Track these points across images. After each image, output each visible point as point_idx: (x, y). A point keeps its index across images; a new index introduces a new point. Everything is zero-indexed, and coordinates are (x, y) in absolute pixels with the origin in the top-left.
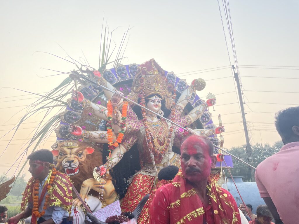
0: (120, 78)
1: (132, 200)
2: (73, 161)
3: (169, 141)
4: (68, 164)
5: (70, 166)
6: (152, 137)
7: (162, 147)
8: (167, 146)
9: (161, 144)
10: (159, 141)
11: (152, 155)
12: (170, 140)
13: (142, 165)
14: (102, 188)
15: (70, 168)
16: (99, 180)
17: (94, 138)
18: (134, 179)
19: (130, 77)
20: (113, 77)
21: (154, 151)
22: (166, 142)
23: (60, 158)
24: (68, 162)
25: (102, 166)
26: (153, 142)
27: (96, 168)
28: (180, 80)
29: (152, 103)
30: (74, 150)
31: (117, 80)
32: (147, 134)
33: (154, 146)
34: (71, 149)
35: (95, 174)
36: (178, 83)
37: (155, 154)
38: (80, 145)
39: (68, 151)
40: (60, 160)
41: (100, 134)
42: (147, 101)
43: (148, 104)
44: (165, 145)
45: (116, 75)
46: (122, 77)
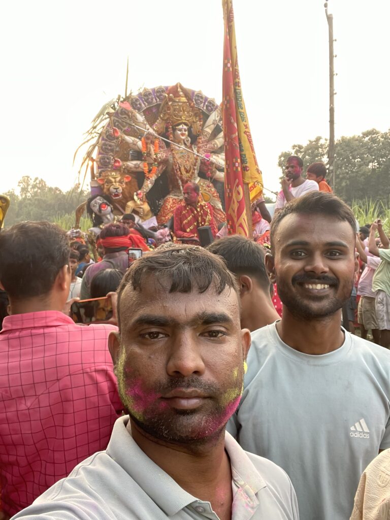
0: (146, 104)
1: (165, 217)
2: (118, 188)
3: (194, 169)
4: (115, 191)
5: (117, 191)
6: (179, 166)
7: (188, 174)
8: (193, 173)
9: (187, 172)
10: (185, 169)
11: (180, 182)
12: (195, 167)
13: (171, 189)
14: (141, 208)
15: (116, 193)
16: (139, 202)
17: (131, 168)
18: (165, 201)
19: (157, 102)
20: (140, 104)
21: (181, 178)
22: (192, 170)
23: (107, 186)
24: (115, 189)
25: (139, 192)
26: (180, 170)
27: (135, 193)
28: (209, 100)
29: (179, 132)
30: (118, 179)
31: (144, 106)
32: (175, 163)
33: (181, 174)
34: (115, 178)
35: (135, 198)
36: (206, 103)
37: (182, 181)
38: (121, 175)
39: (113, 180)
40: (108, 187)
41: (135, 165)
42: (174, 130)
43: (175, 133)
44: (190, 173)
45: (143, 101)
46: (149, 103)
